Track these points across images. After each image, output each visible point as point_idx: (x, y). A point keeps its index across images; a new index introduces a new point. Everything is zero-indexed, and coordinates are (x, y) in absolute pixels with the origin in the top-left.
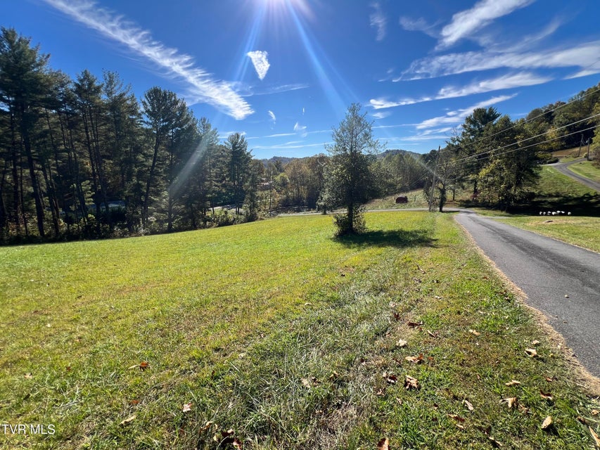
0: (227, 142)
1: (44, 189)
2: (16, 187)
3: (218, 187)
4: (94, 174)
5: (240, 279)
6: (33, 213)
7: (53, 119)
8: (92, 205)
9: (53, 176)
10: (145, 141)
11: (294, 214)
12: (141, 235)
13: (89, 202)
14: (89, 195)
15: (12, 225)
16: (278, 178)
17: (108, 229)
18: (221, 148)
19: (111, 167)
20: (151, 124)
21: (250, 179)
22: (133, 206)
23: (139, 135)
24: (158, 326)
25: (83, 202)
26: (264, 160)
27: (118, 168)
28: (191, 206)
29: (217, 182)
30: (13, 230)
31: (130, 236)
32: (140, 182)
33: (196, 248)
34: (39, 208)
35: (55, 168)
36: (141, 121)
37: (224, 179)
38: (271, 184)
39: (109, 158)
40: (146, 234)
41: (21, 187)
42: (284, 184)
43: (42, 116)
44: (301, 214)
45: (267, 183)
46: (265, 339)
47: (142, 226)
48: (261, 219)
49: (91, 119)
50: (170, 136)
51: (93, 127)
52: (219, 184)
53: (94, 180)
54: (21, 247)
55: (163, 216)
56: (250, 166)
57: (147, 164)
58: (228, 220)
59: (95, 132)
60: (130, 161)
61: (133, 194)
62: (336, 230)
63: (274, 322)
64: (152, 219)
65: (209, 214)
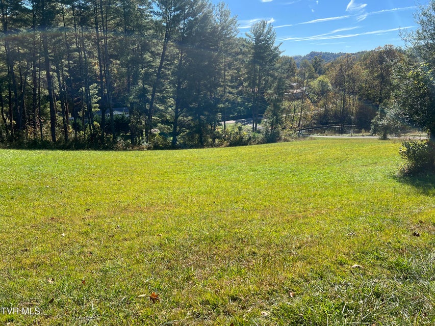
0: (249, 33)
1: (56, 92)
2: (34, 90)
3: (233, 94)
4: (101, 77)
5: (257, 216)
6: (47, 117)
7: (67, 16)
8: (98, 112)
9: (65, 79)
10: (154, 36)
11: (334, 137)
12: (143, 149)
13: (95, 108)
14: (95, 100)
15: (31, 129)
16: (315, 84)
17: (111, 139)
18: (241, 43)
19: (117, 68)
20: (161, 15)
21: (275, 85)
22: (137, 115)
23: (147, 29)
24: (165, 256)
25: (90, 108)
26: (296, 58)
27: (124, 70)
28: (199, 118)
29: (232, 87)
30: (31, 134)
31: (133, 149)
32: (146, 86)
33: (203, 170)
34: (53, 112)
35: (67, 69)
36: (151, 12)
37: (241, 84)
38: (303, 92)
39: (116, 58)
40: (149, 149)
41: (39, 89)
42: (323, 92)
43: (58, 12)
44: (345, 136)
45: (298, 91)
46: (296, 300)
47: (145, 138)
48: (286, 140)
49: (102, 13)
50: (181, 29)
51: (103, 21)
52: (235, 91)
53: (102, 82)
54: (38, 151)
55: (167, 128)
56: (277, 65)
57: (154, 64)
58: (241, 138)
59: (105, 27)
60: (137, 61)
61: (138, 100)
62: (404, 164)
63: (306, 281)
64: (156, 131)
65: (219, 129)
